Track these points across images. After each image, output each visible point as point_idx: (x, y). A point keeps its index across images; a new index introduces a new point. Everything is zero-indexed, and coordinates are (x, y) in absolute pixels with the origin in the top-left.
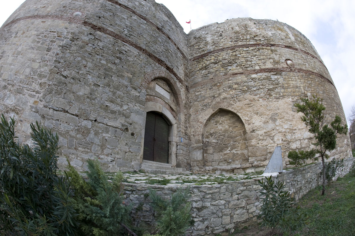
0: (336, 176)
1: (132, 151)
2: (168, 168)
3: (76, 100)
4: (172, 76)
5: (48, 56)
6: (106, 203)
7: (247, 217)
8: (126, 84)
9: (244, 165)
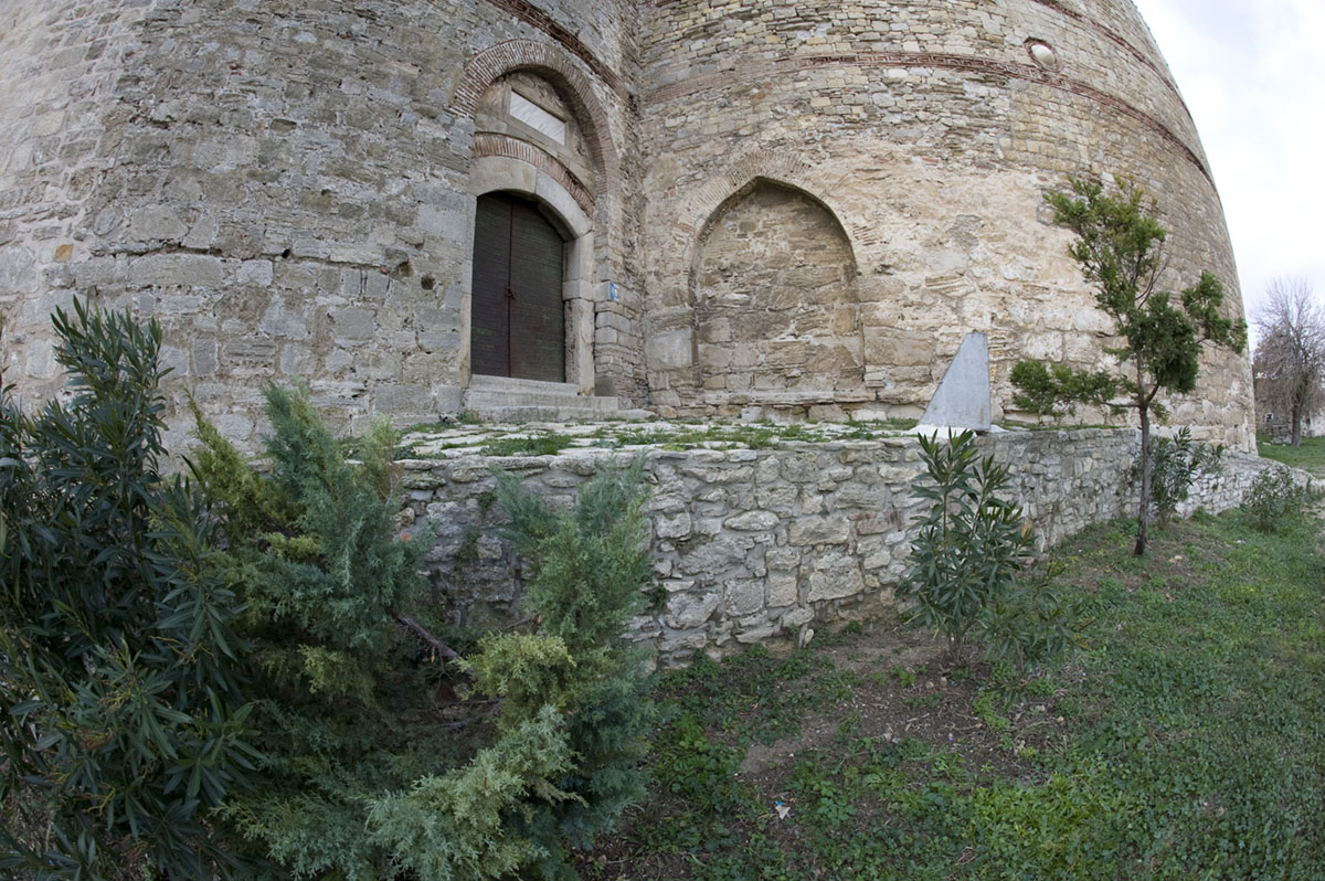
0: (1190, 500)
1: (428, 347)
2: (565, 400)
3: (208, 196)
4: (576, 59)
5: (94, 73)
6: (335, 536)
7: (860, 585)
8: (396, 101)
9: (847, 390)
